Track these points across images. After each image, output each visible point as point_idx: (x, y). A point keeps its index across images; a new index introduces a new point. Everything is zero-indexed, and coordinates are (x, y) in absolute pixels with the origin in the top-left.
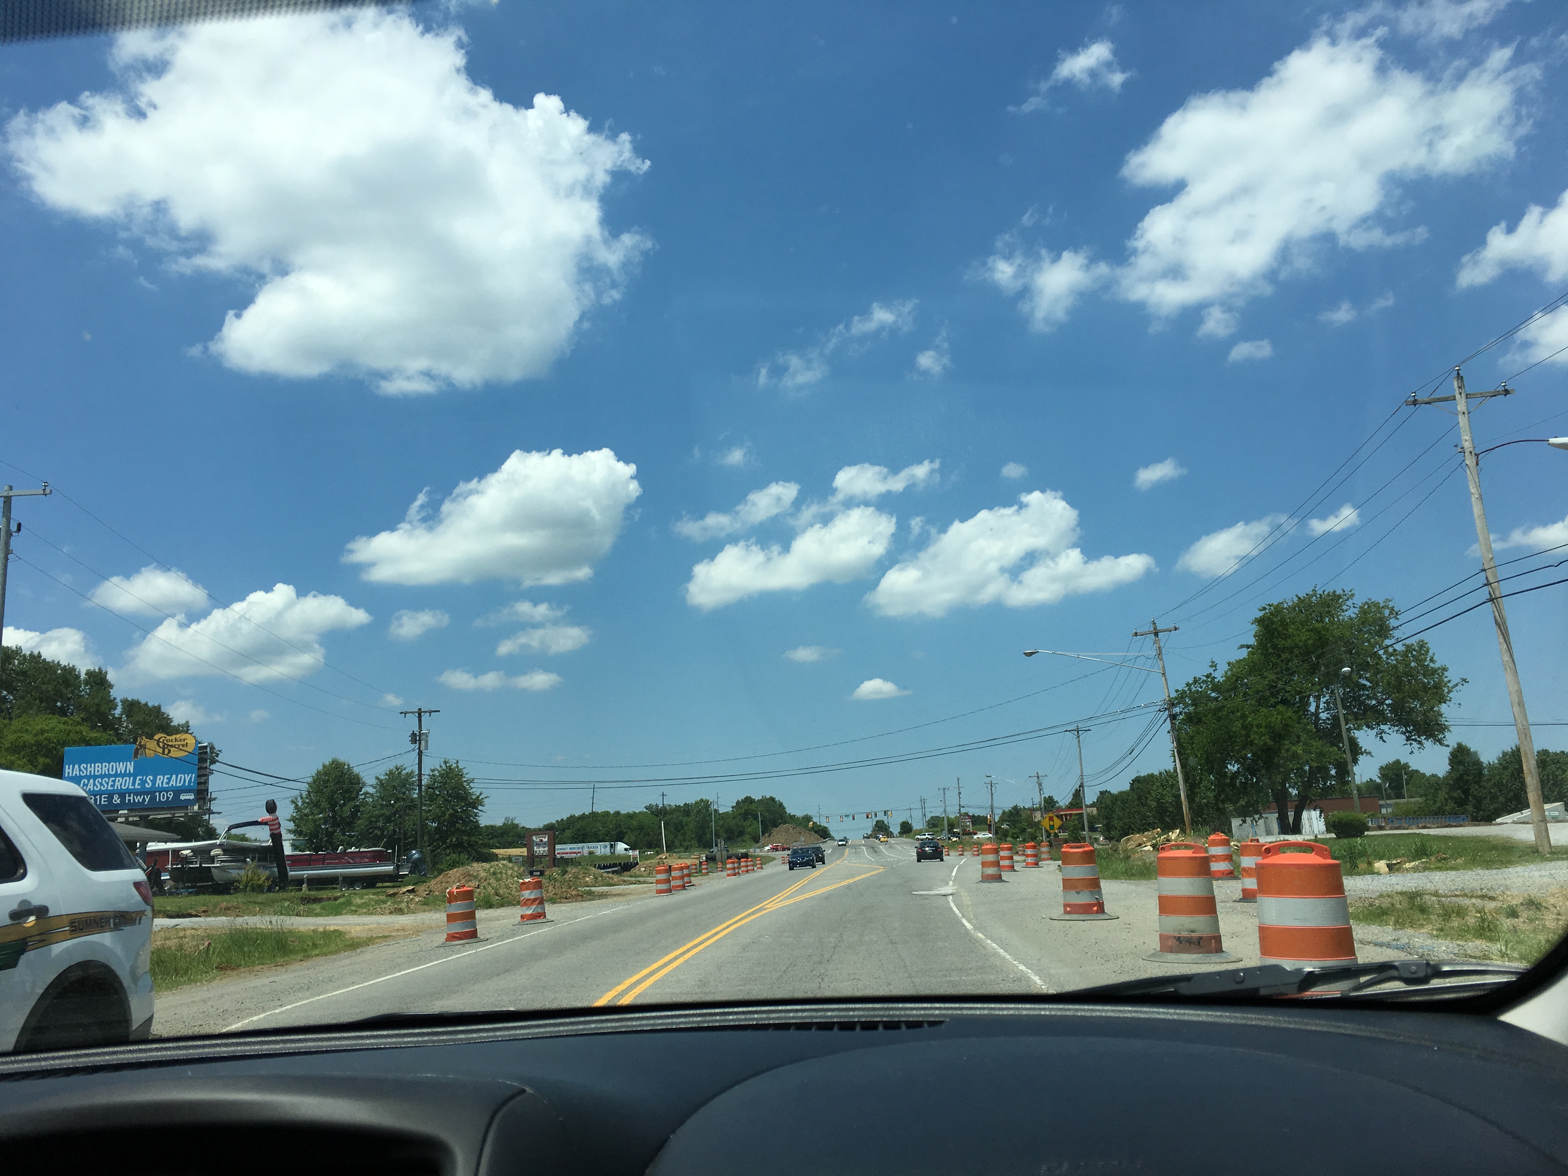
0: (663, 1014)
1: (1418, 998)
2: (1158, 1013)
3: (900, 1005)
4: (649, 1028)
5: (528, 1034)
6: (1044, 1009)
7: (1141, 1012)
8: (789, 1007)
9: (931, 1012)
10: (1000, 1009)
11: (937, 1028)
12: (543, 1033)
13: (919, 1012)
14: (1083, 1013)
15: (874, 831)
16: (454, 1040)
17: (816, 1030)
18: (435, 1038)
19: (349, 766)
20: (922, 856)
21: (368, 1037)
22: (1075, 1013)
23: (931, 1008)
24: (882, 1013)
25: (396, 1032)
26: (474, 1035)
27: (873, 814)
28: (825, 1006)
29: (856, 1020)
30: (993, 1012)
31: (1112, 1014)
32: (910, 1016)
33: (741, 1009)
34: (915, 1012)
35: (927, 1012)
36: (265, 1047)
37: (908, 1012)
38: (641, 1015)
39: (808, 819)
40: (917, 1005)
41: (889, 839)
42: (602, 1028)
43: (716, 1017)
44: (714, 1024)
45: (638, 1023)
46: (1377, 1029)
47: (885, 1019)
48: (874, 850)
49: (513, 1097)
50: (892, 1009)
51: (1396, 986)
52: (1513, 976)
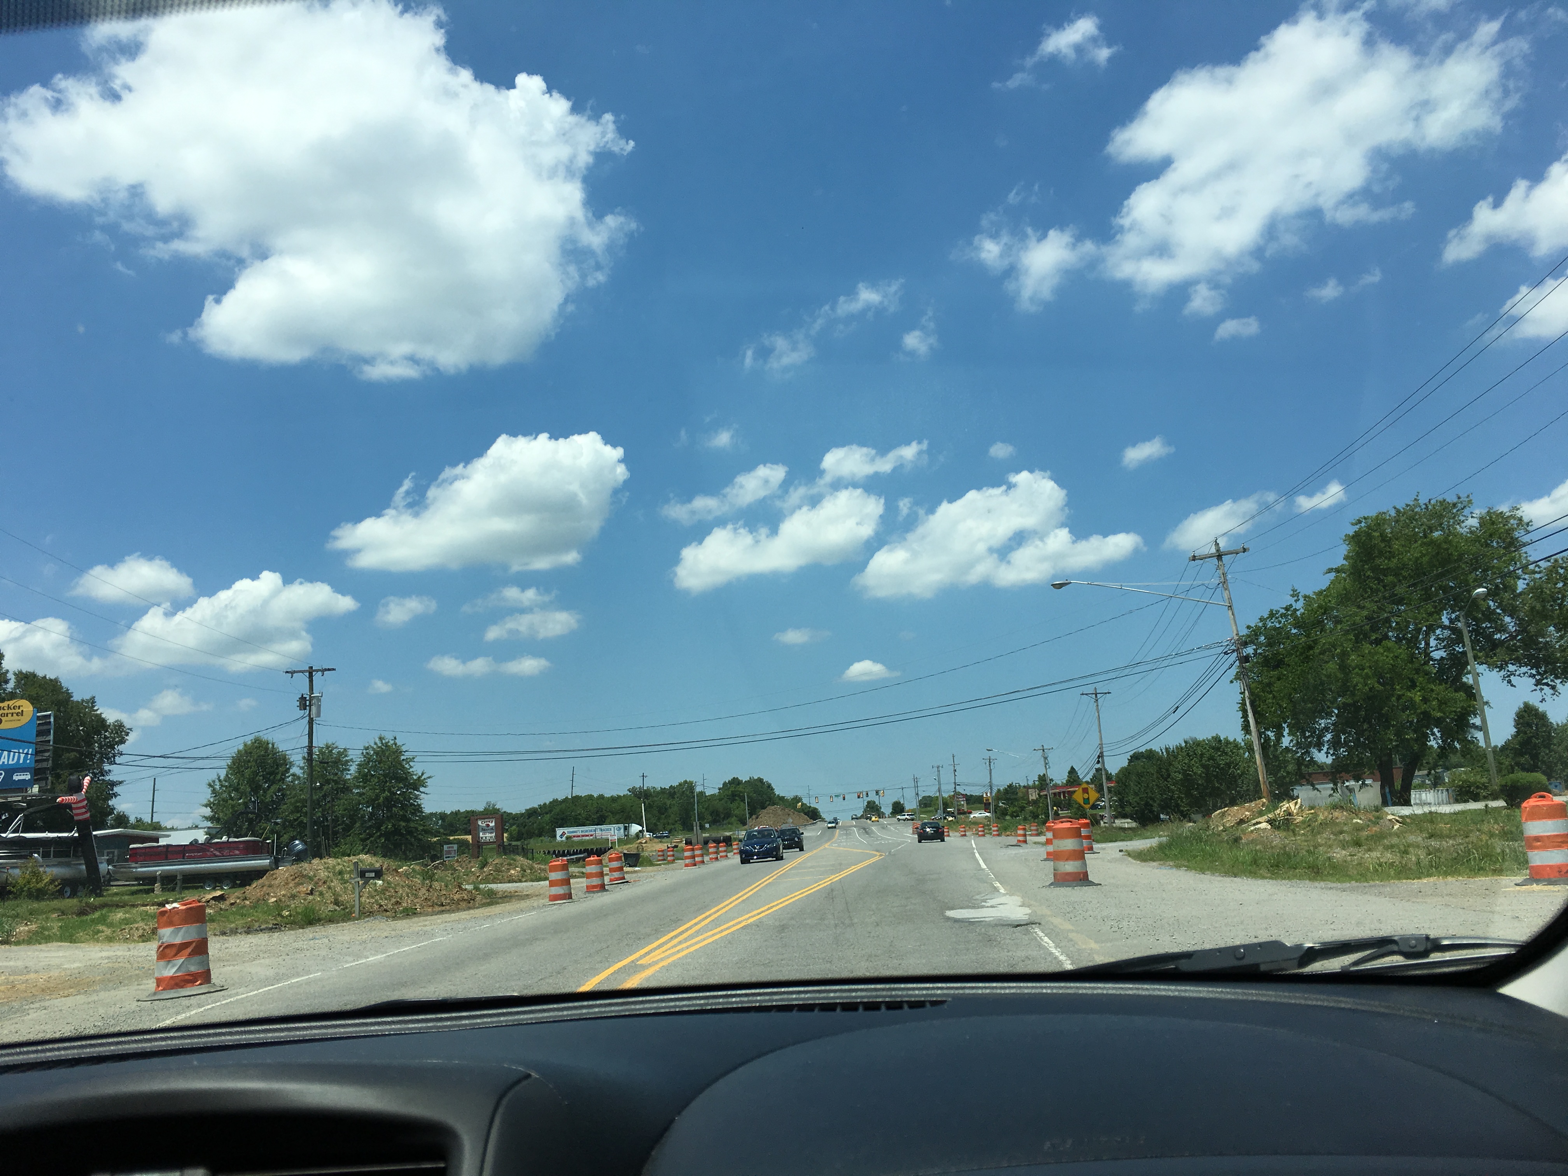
0: (666, 997)
1: (1419, 972)
2: (1159, 990)
3: (903, 986)
4: (652, 1011)
5: (531, 1019)
6: (1046, 988)
7: (1143, 989)
8: (791, 989)
9: (933, 992)
10: (1001, 988)
11: (939, 1007)
12: (547, 1017)
13: (921, 992)
14: (1084, 991)
15: (865, 811)
16: (459, 1026)
17: (818, 1011)
18: (439, 1024)
20: (923, 837)
21: (372, 1024)
22: (1077, 991)
23: (933, 988)
24: (884, 993)
25: (400, 1018)
26: (478, 1021)
27: (865, 794)
28: (828, 988)
29: (859, 1000)
30: (995, 991)
31: (1114, 992)
32: (911, 996)
33: (744, 992)
34: (917, 992)
35: (930, 992)
37: (911, 992)
38: (644, 998)
39: (797, 799)
40: (919, 985)
41: (881, 820)
42: (605, 1012)
43: (719, 1000)
44: (717, 1007)
45: (641, 1006)
46: (1377, 1003)
47: (887, 1000)
48: (866, 831)
49: (519, 1081)
50: (895, 989)
51: (1397, 960)
52: (1512, 949)
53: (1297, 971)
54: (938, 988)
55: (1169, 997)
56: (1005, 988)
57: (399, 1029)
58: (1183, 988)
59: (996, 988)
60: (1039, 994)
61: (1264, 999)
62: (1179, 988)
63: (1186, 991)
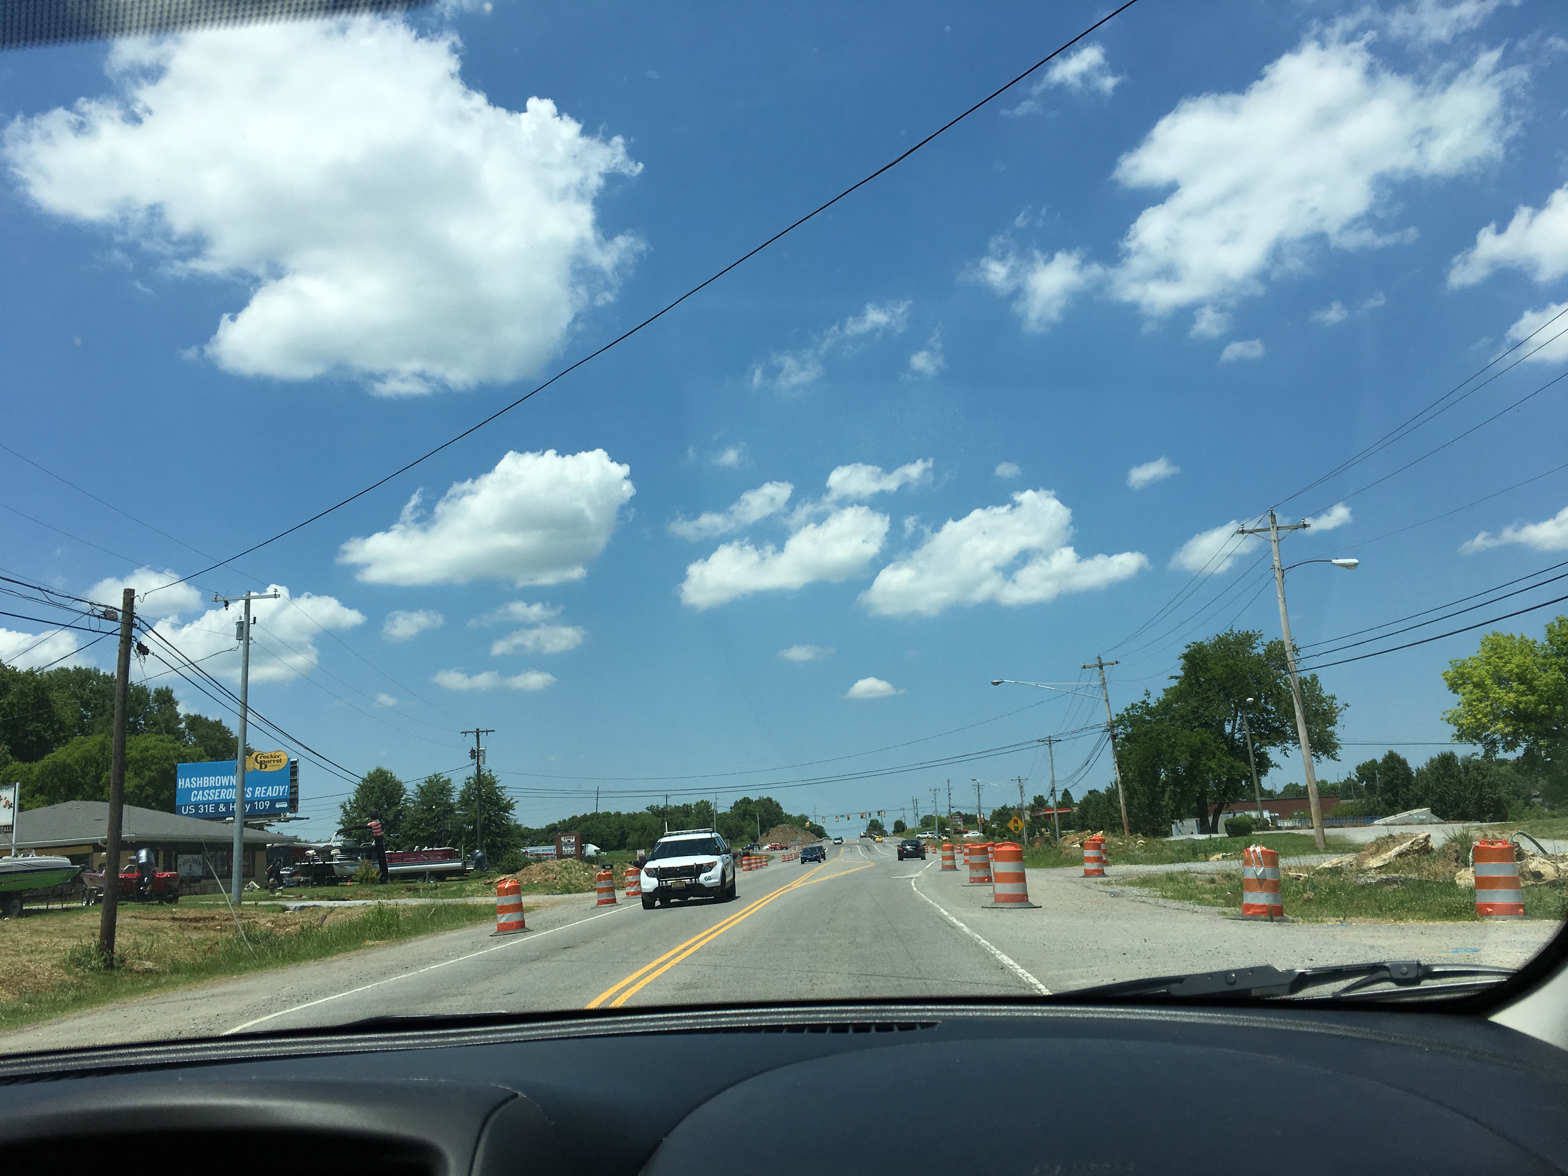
0: (655, 1016)
1: (1408, 999)
2: (1150, 1014)
3: (892, 1007)
4: (641, 1031)
5: (518, 1037)
6: (1036, 1011)
7: (1133, 1013)
8: (781, 1010)
9: (923, 1014)
10: (992, 1011)
11: (929, 1030)
12: (535, 1035)
13: (911, 1014)
14: (1075, 1015)
15: (868, 830)
16: (446, 1043)
17: (808, 1032)
18: (426, 1041)
19: (391, 774)
21: (359, 1040)
22: (1068, 1015)
23: (924, 1010)
24: (875, 1015)
25: (388, 1035)
26: (466, 1038)
27: (868, 815)
28: (818, 1009)
29: (849, 1022)
30: (985, 1014)
31: (1105, 1016)
32: (902, 1018)
33: (733, 1012)
34: (907, 1014)
35: (920, 1014)
37: (901, 1014)
38: (633, 1017)
39: (804, 818)
40: (910, 1007)
41: (883, 838)
42: (594, 1031)
43: (708, 1020)
44: (707, 1027)
45: (630, 1025)
46: (1368, 1030)
47: (877, 1021)
48: (868, 848)
49: (506, 1101)
50: (885, 1011)
51: (1388, 987)
52: (1504, 977)
53: (1288, 997)
54: (929, 1010)
55: (1160, 1021)
56: (995, 1011)
57: (387, 1046)
58: (1174, 1013)
59: (987, 1010)
60: (1030, 1017)
61: (1255, 1025)
62: (1169, 1012)
63: (1176, 1016)
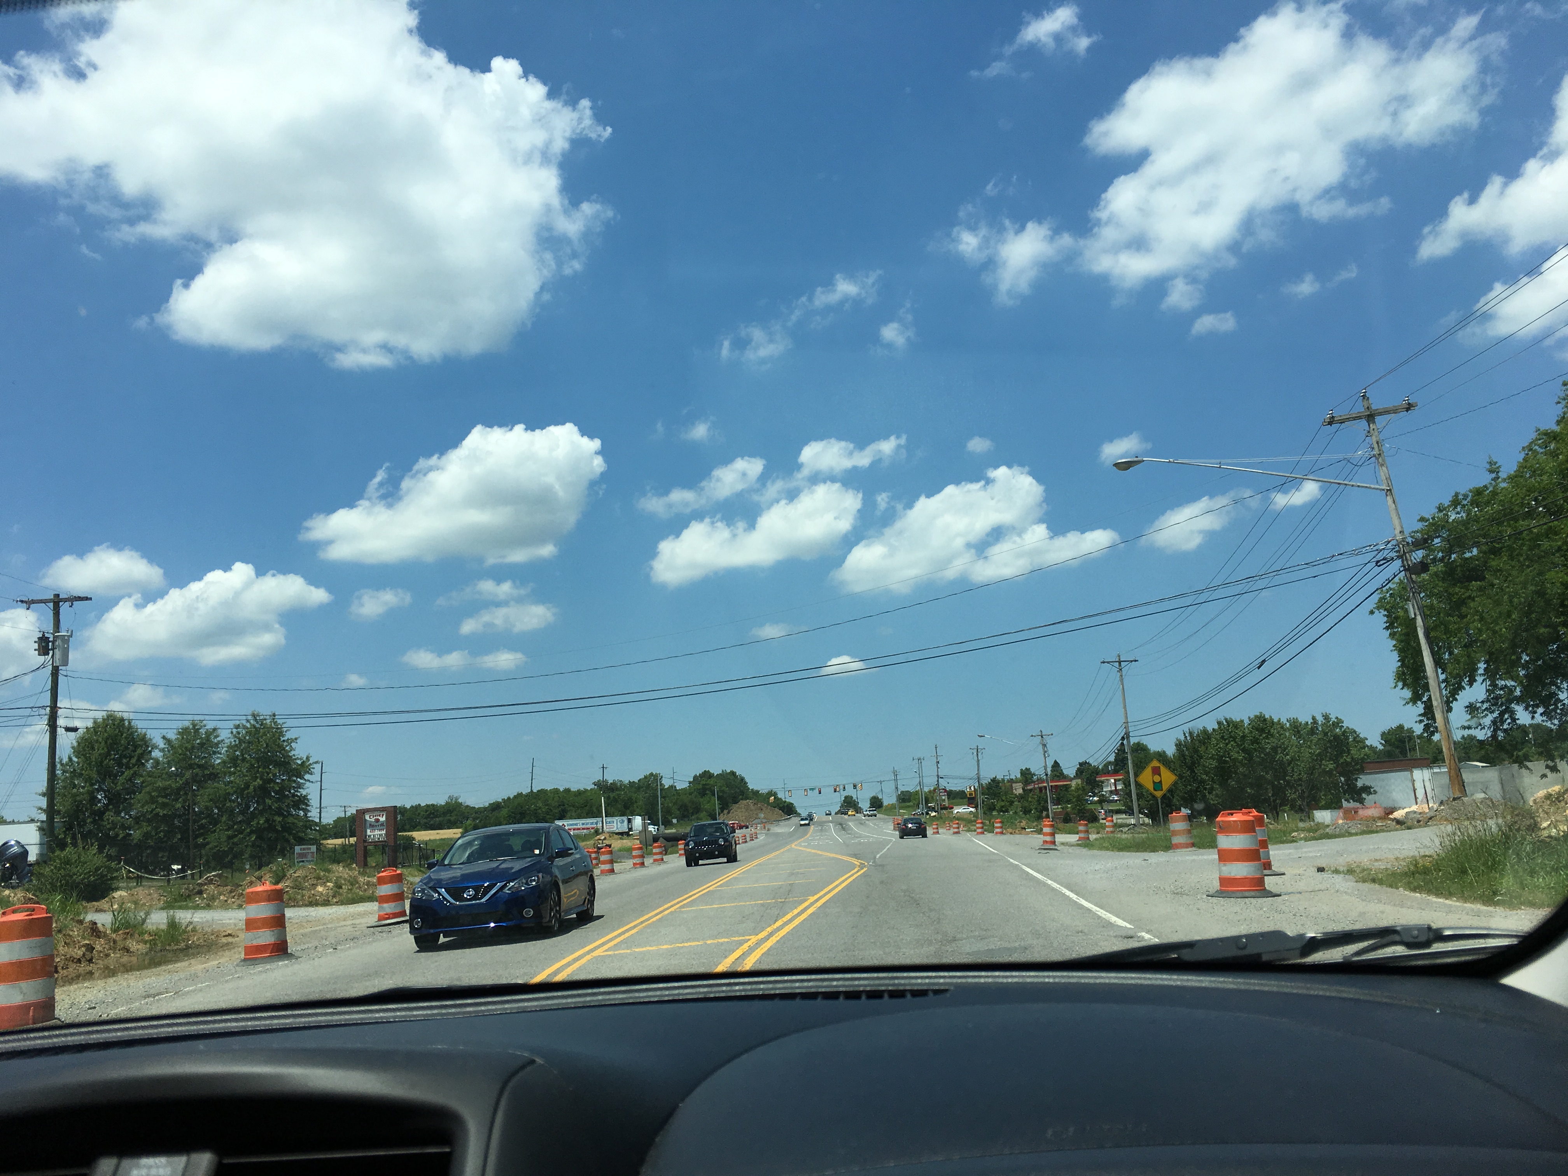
0: (669, 985)
1: (1420, 963)
2: (1162, 979)
3: (905, 974)
4: (656, 999)
7: (1145, 979)
8: (794, 977)
9: (936, 981)
10: (1003, 977)
11: (941, 996)
13: (924, 981)
14: (1087, 981)
15: (842, 806)
16: (465, 1013)
17: (821, 999)
18: (444, 1011)
20: (905, 833)
21: (377, 1011)
23: (936, 977)
24: (887, 982)
25: (405, 1005)
26: (483, 1008)
27: (842, 788)
28: (831, 976)
29: (862, 989)
30: (997, 980)
31: (1116, 981)
32: (914, 985)
33: (746, 980)
34: (919, 981)
35: (932, 981)
36: (276, 1021)
37: (914, 981)
38: (648, 986)
39: (771, 793)
40: (922, 974)
41: (859, 815)
42: (609, 1000)
43: (722, 988)
44: (721, 995)
45: (645, 994)
46: (1379, 993)
47: (890, 988)
49: (523, 1067)
50: (897, 978)
51: (1399, 950)
52: (1514, 939)
53: (1299, 961)
54: (941, 977)
55: (1172, 986)
56: (1007, 977)
57: (405, 1016)
58: (1185, 978)
59: (998, 977)
60: (1041, 983)
61: (1267, 989)
62: (1181, 977)
63: (1188, 980)
